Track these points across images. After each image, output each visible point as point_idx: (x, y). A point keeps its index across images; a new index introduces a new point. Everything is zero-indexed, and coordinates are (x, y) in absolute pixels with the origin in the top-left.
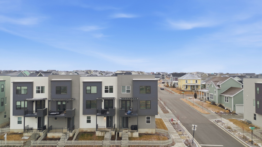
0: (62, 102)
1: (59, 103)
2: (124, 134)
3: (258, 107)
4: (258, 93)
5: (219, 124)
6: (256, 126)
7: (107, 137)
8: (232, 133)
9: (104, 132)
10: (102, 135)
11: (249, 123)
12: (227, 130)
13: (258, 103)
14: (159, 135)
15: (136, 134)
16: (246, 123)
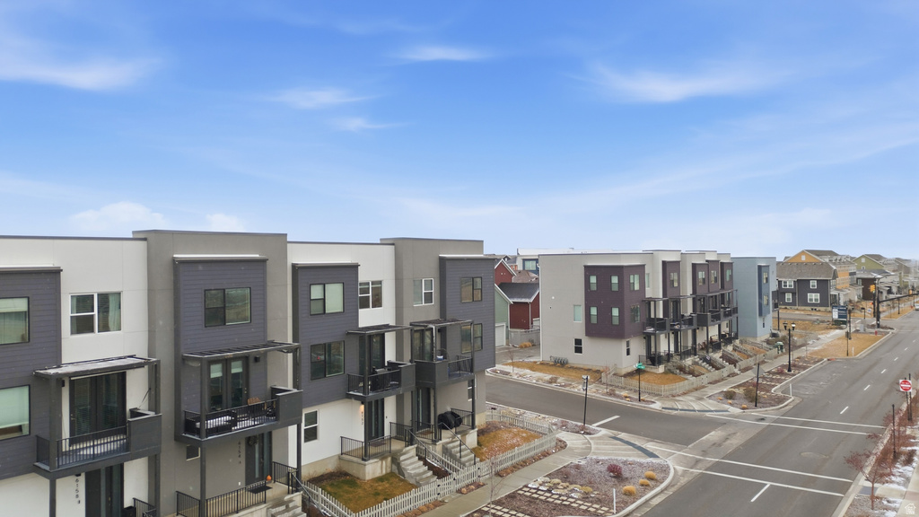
0: (226, 363)
1: (216, 372)
2: (451, 445)
3: (594, 320)
4: (594, 288)
5: (515, 377)
6: (582, 366)
7: (417, 471)
8: (572, 390)
9: (389, 459)
10: (384, 472)
11: (561, 364)
12: (554, 385)
13: (594, 311)
14: (500, 429)
15: (472, 438)
16: (554, 365)
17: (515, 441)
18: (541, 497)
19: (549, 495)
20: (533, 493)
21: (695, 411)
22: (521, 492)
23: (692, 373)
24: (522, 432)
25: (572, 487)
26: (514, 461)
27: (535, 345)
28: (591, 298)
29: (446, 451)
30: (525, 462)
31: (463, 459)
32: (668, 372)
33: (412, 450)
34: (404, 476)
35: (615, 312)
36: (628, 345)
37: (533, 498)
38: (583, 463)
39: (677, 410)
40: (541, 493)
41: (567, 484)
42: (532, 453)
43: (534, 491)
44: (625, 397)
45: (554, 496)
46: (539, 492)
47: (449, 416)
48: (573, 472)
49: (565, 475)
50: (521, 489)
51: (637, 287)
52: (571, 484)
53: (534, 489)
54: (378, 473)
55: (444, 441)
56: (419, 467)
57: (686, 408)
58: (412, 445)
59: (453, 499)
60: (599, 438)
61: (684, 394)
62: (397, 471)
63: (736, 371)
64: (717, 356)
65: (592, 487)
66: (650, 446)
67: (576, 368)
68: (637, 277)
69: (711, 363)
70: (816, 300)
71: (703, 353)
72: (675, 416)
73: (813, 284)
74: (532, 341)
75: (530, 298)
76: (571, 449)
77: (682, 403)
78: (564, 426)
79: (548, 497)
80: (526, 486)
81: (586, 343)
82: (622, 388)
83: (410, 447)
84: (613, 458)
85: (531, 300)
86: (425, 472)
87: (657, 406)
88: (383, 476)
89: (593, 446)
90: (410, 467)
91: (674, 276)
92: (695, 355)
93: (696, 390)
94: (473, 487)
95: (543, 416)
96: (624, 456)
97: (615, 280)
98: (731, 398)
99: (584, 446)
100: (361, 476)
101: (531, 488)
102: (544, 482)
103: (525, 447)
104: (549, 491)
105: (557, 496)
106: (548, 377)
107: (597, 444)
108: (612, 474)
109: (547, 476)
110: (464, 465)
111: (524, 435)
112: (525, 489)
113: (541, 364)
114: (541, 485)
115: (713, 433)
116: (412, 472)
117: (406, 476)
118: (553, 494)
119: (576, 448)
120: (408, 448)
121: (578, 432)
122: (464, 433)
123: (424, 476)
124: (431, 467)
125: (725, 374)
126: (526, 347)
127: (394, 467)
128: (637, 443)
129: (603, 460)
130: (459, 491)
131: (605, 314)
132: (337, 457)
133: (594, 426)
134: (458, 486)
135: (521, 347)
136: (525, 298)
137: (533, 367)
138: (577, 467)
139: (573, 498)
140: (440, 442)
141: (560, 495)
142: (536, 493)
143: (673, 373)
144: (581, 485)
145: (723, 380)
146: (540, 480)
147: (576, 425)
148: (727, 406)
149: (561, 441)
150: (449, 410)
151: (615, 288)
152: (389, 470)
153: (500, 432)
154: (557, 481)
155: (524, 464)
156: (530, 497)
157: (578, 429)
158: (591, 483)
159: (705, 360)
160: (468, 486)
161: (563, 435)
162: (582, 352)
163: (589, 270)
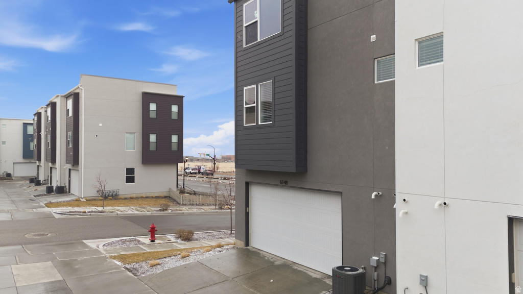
3: (152, 147)
4: (153, 115)
13: (153, 138)
35: (174, 139)
81: (140, 171)
97: (175, 109)
131: (164, 141)
151: (175, 116)
162: (134, 182)
163: (148, 98)
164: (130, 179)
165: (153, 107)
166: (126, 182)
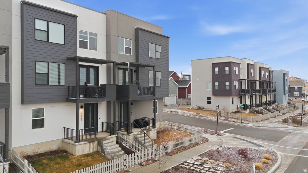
2: (139, 136)
3: (217, 88)
4: (217, 73)
5: (180, 113)
6: (211, 110)
7: (113, 150)
8: (207, 118)
9: (96, 143)
10: (92, 151)
11: (201, 109)
12: (198, 116)
13: (217, 84)
14: (171, 131)
15: (153, 134)
16: (198, 109)
17: (179, 137)
18: (197, 169)
19: (202, 168)
20: (191, 167)
21: (271, 127)
22: (182, 166)
23: (262, 113)
24: (183, 133)
25: (217, 163)
26: (178, 147)
27: (189, 104)
28: (215, 78)
29: (136, 139)
30: (185, 148)
31: (146, 145)
32: (251, 112)
33: (114, 138)
34: (104, 153)
35: (227, 84)
36: (233, 100)
37: (191, 170)
38: (220, 149)
39: (262, 127)
40: (197, 166)
41: (213, 161)
42: (189, 143)
43: (192, 165)
44: (234, 121)
45: (205, 169)
46: (195, 166)
47: (141, 121)
48: (215, 154)
49: (210, 155)
50: (182, 164)
51: (237, 73)
52: (216, 161)
53: (191, 163)
54: (87, 151)
55: (134, 133)
56: (116, 148)
57: (265, 126)
58: (113, 134)
59: (135, 170)
60: (226, 137)
61: (262, 121)
62: (100, 151)
63: (280, 114)
64: (271, 107)
65: (231, 163)
66: (256, 141)
67: (208, 110)
68: (237, 68)
69: (269, 110)
70: (297, 95)
71: (265, 106)
72: (261, 129)
73: (296, 89)
74: (187, 103)
75: (186, 86)
76: (211, 142)
77: (262, 124)
78: (206, 131)
79: (201, 169)
80: (186, 162)
81: (213, 99)
82: (231, 118)
83: (112, 136)
84: (238, 146)
85: (187, 87)
86: (119, 151)
87: (251, 125)
88: (91, 153)
89: (224, 141)
90: (109, 148)
91: (252, 71)
92: (261, 107)
93: (266, 120)
94: (150, 161)
95: (194, 127)
96: (244, 146)
97: (227, 68)
98: (286, 122)
99: (219, 141)
100: (74, 153)
101: (189, 163)
102: (197, 160)
103: (185, 139)
104: (201, 165)
105: (207, 169)
106: (195, 114)
107: (226, 140)
108: (241, 156)
109: (199, 156)
110: (146, 148)
111: (184, 134)
112: (185, 164)
113: (192, 109)
114: (195, 161)
115: (287, 136)
116: (109, 151)
117: (106, 153)
118: (205, 167)
119: (214, 142)
120: (110, 137)
121: (213, 134)
122: (148, 131)
123: (118, 154)
124: (124, 148)
125: (276, 115)
126: (185, 105)
127: (99, 148)
128: (247, 140)
129: (232, 148)
130: (141, 164)
131: (222, 85)
132: (61, 141)
133: (222, 132)
134: (140, 161)
135: (183, 105)
136: (184, 86)
137: (188, 110)
138: (218, 151)
139: (219, 170)
140: (132, 134)
141: (210, 168)
142: (193, 166)
143: (253, 113)
144: (223, 162)
145: (276, 117)
146: (195, 158)
147: (212, 131)
148: (287, 126)
149: (205, 138)
150: (141, 118)
151: (227, 72)
152: (95, 150)
153: (171, 132)
154: (206, 159)
155: (184, 149)
156: (189, 169)
157: (213, 133)
158: (228, 161)
159: (266, 109)
160: (147, 161)
161: (206, 135)
162: (210, 103)
163: (215, 65)
164: (209, 102)
165: (217, 69)
166: (208, 103)
